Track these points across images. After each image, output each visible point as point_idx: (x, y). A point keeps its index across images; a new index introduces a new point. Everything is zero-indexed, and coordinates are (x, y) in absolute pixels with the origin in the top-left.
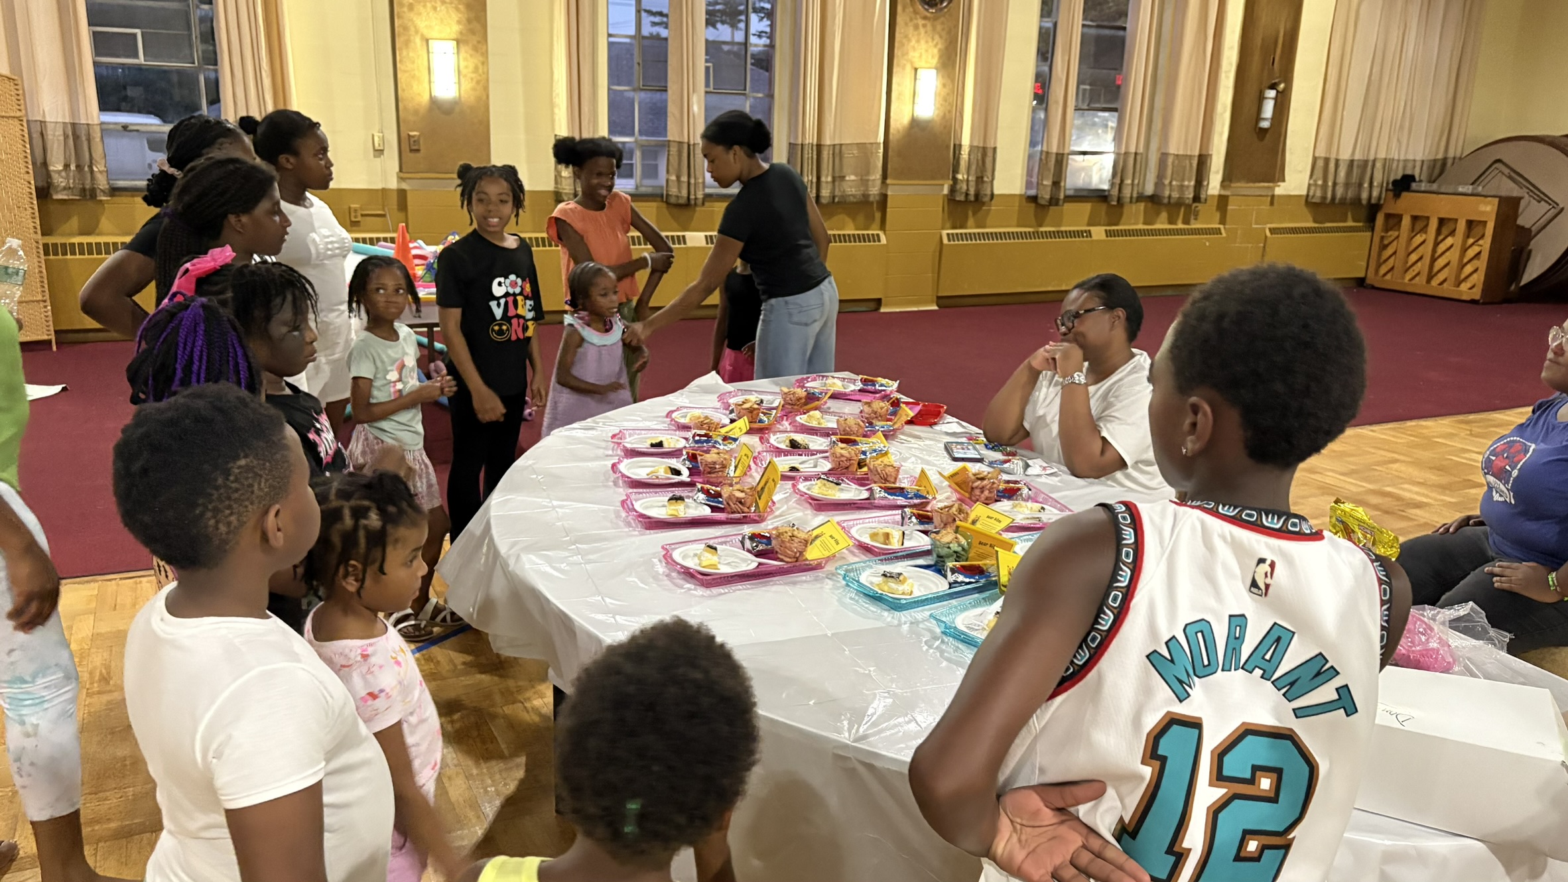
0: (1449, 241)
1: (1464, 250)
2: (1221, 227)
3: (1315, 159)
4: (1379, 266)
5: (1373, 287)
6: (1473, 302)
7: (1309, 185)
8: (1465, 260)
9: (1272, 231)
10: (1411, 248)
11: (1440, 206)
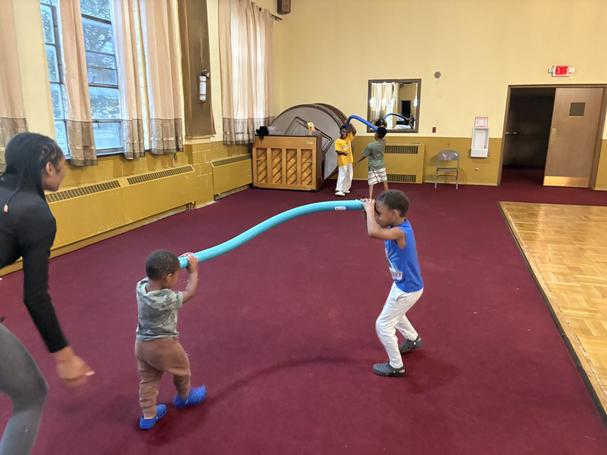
0: (293, 161)
1: (302, 165)
2: (191, 165)
3: (224, 119)
4: (258, 175)
5: (257, 188)
6: (312, 191)
7: (223, 134)
8: (303, 170)
9: (215, 164)
10: (273, 166)
11: (286, 143)
